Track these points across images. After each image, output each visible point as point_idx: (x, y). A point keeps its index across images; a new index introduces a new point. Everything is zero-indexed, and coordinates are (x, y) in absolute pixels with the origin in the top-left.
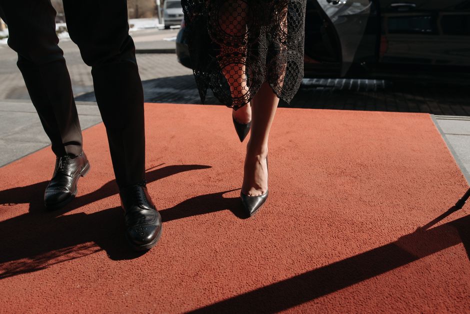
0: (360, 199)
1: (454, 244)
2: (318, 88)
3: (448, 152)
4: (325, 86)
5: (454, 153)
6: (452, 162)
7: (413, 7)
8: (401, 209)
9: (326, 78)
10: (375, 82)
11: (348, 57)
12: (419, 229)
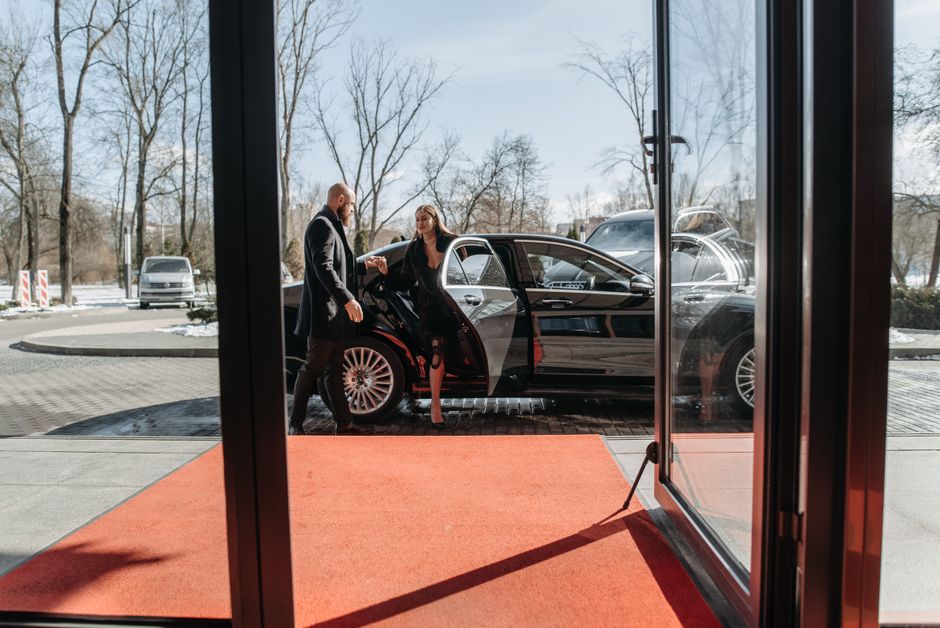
0: (540, 510)
1: (621, 530)
2: (450, 412)
3: (617, 469)
4: (460, 409)
5: (624, 470)
6: (621, 477)
7: (570, 304)
8: (577, 514)
9: (460, 396)
10: (530, 400)
11: (495, 369)
12: (594, 526)
